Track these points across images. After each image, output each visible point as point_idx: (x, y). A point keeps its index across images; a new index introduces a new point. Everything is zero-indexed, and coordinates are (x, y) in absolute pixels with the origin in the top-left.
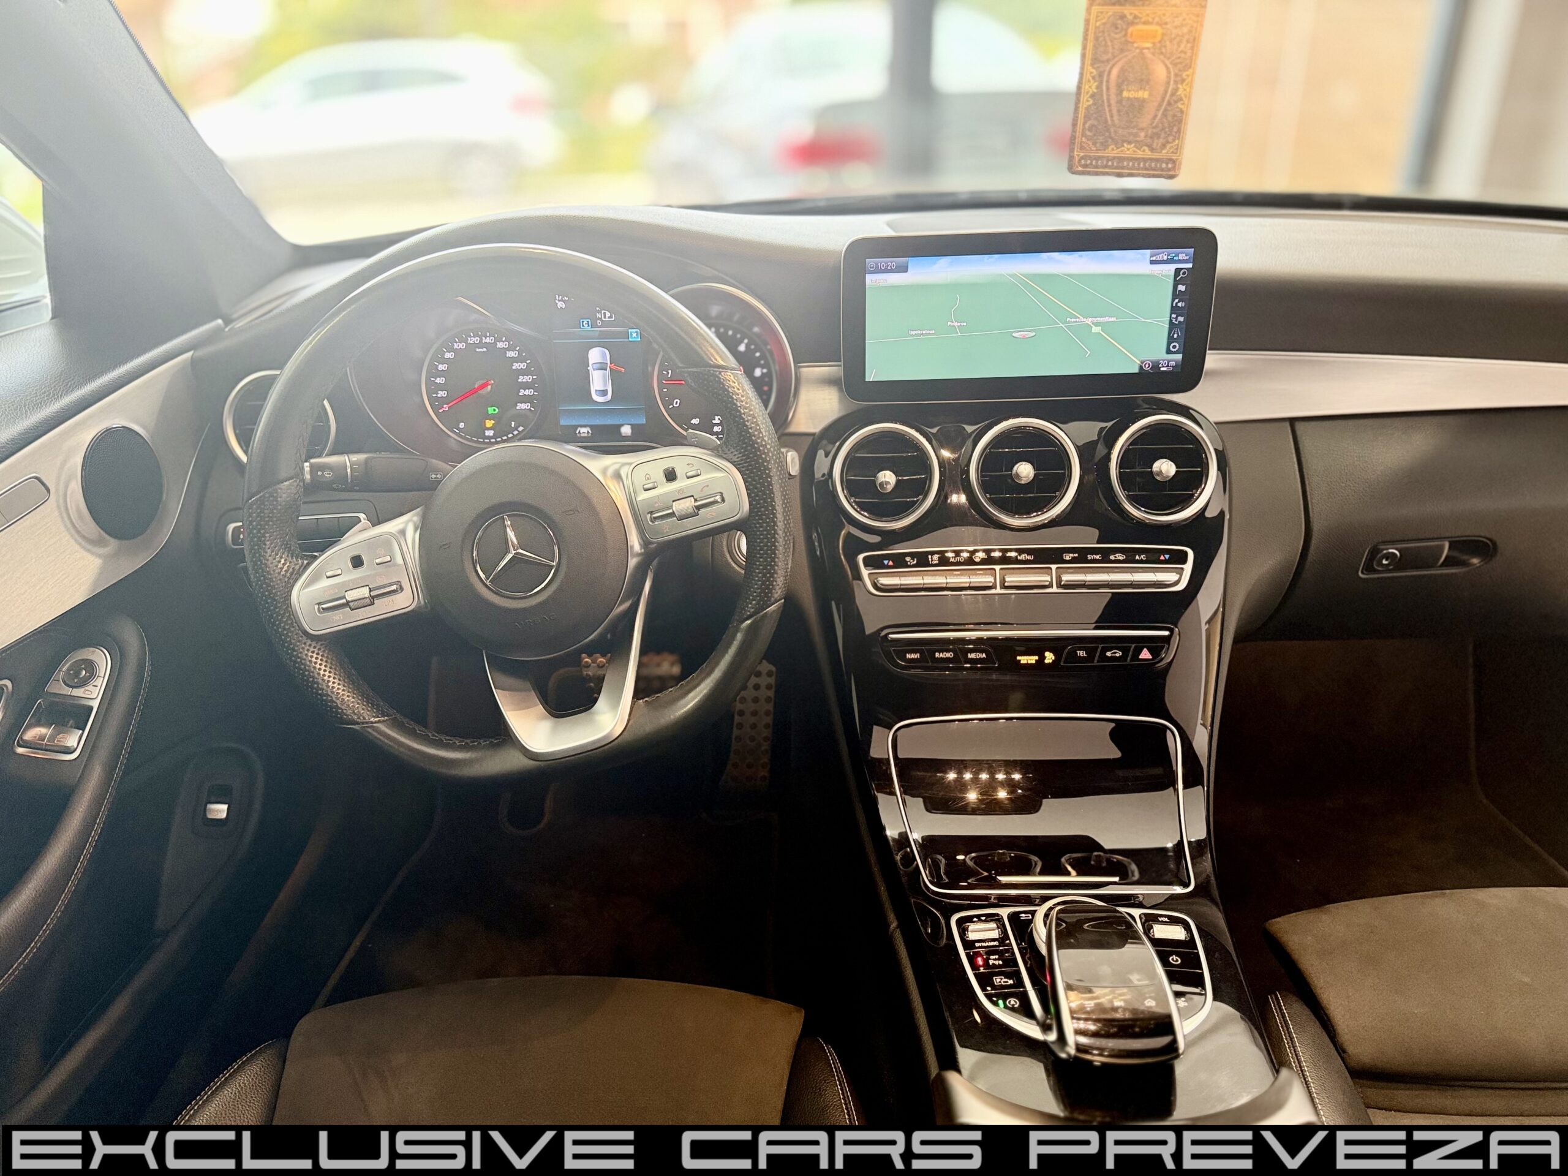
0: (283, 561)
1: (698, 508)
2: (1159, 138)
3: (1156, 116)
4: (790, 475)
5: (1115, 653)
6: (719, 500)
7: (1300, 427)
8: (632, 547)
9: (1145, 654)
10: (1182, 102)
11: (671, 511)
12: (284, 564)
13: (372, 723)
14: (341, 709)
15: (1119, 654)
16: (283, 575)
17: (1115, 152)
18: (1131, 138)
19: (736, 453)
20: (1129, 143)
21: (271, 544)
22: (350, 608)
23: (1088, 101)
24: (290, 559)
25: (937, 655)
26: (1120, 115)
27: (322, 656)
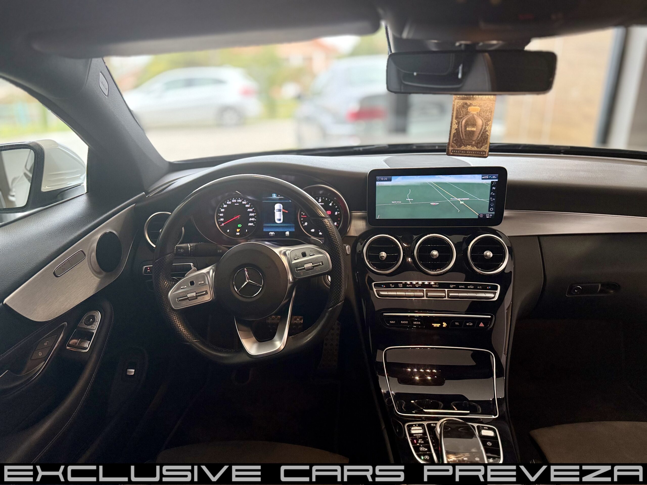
0: (166, 283)
1: (314, 267)
2: (480, 144)
3: (478, 137)
4: (347, 254)
5: (470, 324)
6: (321, 264)
7: (541, 238)
8: (289, 280)
9: (482, 325)
10: (488, 132)
11: (304, 267)
12: (166, 284)
13: (194, 342)
14: (183, 337)
15: (471, 324)
16: (166, 288)
17: (464, 148)
18: (470, 143)
19: (328, 247)
20: (469, 145)
21: (162, 276)
22: (189, 300)
23: (454, 131)
24: (168, 282)
25: (402, 322)
26: (465, 136)
27: (178, 317)
